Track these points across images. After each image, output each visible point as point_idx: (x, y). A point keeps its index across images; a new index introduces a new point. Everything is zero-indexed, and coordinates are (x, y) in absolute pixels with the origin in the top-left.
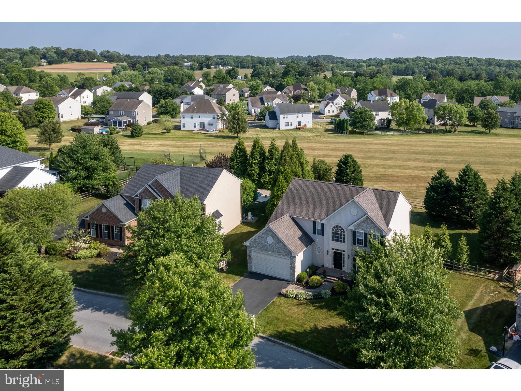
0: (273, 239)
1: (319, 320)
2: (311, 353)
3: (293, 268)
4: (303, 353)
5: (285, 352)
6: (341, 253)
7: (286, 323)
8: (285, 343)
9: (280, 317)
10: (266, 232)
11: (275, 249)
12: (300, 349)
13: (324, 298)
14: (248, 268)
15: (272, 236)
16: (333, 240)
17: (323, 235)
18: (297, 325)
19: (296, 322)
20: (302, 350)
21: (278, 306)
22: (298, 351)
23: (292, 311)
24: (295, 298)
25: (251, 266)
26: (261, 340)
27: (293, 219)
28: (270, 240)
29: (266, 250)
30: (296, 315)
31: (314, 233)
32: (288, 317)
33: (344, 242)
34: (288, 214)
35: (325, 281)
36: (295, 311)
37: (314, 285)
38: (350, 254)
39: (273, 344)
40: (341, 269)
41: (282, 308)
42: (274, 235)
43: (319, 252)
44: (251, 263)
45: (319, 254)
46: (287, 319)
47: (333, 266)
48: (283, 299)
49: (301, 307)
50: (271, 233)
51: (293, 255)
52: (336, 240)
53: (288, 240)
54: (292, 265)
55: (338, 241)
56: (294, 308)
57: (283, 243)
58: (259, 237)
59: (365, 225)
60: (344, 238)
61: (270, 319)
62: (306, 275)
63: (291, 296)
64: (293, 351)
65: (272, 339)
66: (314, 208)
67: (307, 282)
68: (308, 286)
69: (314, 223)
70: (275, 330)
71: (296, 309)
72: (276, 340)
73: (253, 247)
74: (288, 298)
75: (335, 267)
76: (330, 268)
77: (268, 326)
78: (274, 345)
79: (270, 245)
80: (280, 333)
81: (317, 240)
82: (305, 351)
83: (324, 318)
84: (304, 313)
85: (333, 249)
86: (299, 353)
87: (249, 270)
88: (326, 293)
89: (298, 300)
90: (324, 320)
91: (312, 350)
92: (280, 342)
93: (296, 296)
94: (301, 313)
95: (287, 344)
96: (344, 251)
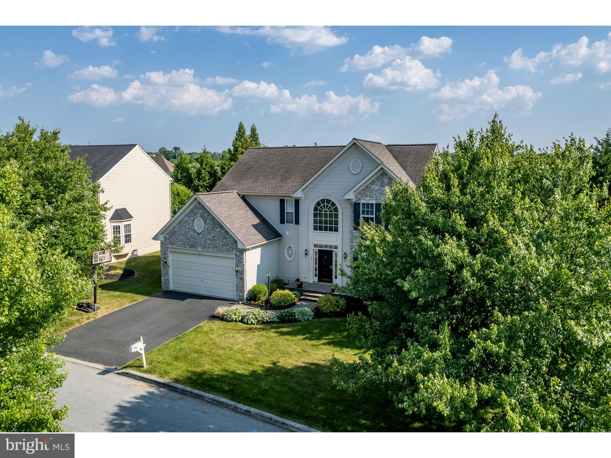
0: (205, 223)
1: (289, 353)
2: (268, 415)
3: (240, 274)
4: (247, 413)
5: (204, 412)
6: (332, 251)
7: (217, 358)
8: (206, 394)
9: (206, 349)
10: (192, 210)
11: (208, 242)
12: (240, 406)
13: (300, 321)
14: (163, 284)
15: (202, 216)
16: (315, 228)
17: (297, 222)
18: (239, 362)
19: (239, 356)
20: (246, 408)
21: (206, 333)
22: (235, 410)
23: (232, 341)
24: (242, 321)
25: (168, 280)
26: (152, 389)
27: (244, 198)
28: (199, 225)
29: (192, 246)
30: (240, 346)
31: (282, 221)
32: (223, 349)
33: (336, 230)
34: (235, 191)
35: (300, 300)
36: (239, 341)
37: (280, 303)
38: (347, 250)
39: (178, 396)
40: (331, 282)
41: (212, 336)
42: (206, 215)
43: (290, 257)
44: (167, 274)
45: (290, 259)
46: (221, 352)
47: (316, 279)
48: (217, 324)
49: (251, 335)
50: (200, 211)
51: (240, 246)
52: (321, 229)
53: (232, 222)
54: (240, 269)
55: (326, 229)
56: (238, 335)
57: (222, 227)
58: (180, 222)
59: (377, 188)
60: (336, 223)
61: (184, 353)
62: (265, 289)
63: (234, 317)
64: (222, 411)
65: (179, 386)
66: (282, 180)
67: (267, 302)
68: (268, 305)
69: (282, 202)
70: (188, 371)
71: (240, 338)
72: (188, 389)
73: (171, 243)
74: (228, 321)
75: (319, 280)
76: (311, 282)
77: (175, 363)
78: (182, 399)
79: (199, 234)
80: (200, 375)
81: (287, 233)
82: (253, 410)
83: (299, 350)
84: (257, 343)
85: (316, 246)
86: (238, 415)
87: (164, 288)
88: (304, 314)
89: (248, 324)
90: (299, 353)
91: (270, 407)
92: (196, 391)
93: (243, 318)
94: (252, 343)
95: (211, 396)
96: (336, 247)
